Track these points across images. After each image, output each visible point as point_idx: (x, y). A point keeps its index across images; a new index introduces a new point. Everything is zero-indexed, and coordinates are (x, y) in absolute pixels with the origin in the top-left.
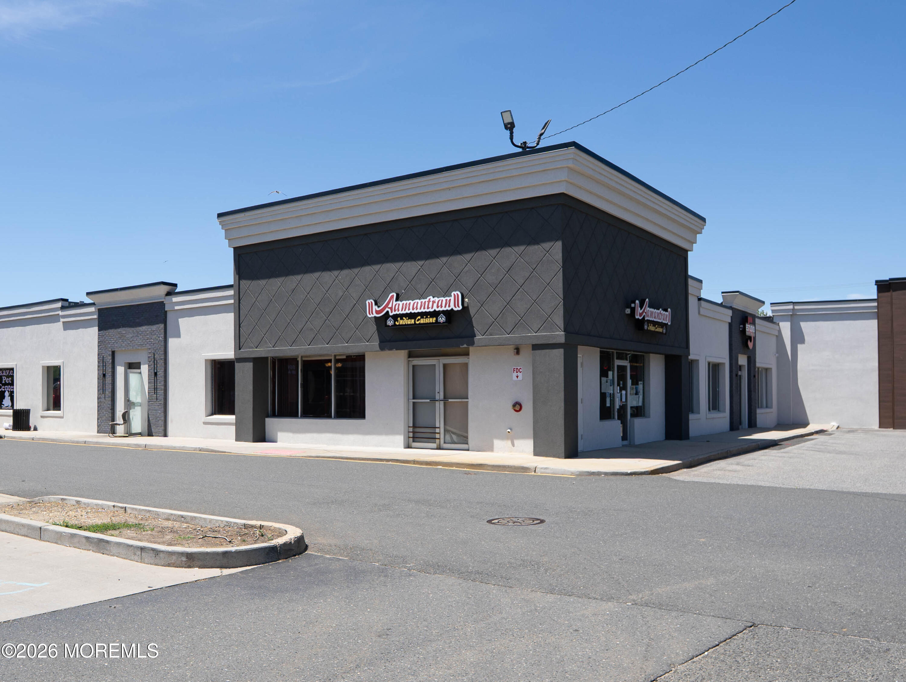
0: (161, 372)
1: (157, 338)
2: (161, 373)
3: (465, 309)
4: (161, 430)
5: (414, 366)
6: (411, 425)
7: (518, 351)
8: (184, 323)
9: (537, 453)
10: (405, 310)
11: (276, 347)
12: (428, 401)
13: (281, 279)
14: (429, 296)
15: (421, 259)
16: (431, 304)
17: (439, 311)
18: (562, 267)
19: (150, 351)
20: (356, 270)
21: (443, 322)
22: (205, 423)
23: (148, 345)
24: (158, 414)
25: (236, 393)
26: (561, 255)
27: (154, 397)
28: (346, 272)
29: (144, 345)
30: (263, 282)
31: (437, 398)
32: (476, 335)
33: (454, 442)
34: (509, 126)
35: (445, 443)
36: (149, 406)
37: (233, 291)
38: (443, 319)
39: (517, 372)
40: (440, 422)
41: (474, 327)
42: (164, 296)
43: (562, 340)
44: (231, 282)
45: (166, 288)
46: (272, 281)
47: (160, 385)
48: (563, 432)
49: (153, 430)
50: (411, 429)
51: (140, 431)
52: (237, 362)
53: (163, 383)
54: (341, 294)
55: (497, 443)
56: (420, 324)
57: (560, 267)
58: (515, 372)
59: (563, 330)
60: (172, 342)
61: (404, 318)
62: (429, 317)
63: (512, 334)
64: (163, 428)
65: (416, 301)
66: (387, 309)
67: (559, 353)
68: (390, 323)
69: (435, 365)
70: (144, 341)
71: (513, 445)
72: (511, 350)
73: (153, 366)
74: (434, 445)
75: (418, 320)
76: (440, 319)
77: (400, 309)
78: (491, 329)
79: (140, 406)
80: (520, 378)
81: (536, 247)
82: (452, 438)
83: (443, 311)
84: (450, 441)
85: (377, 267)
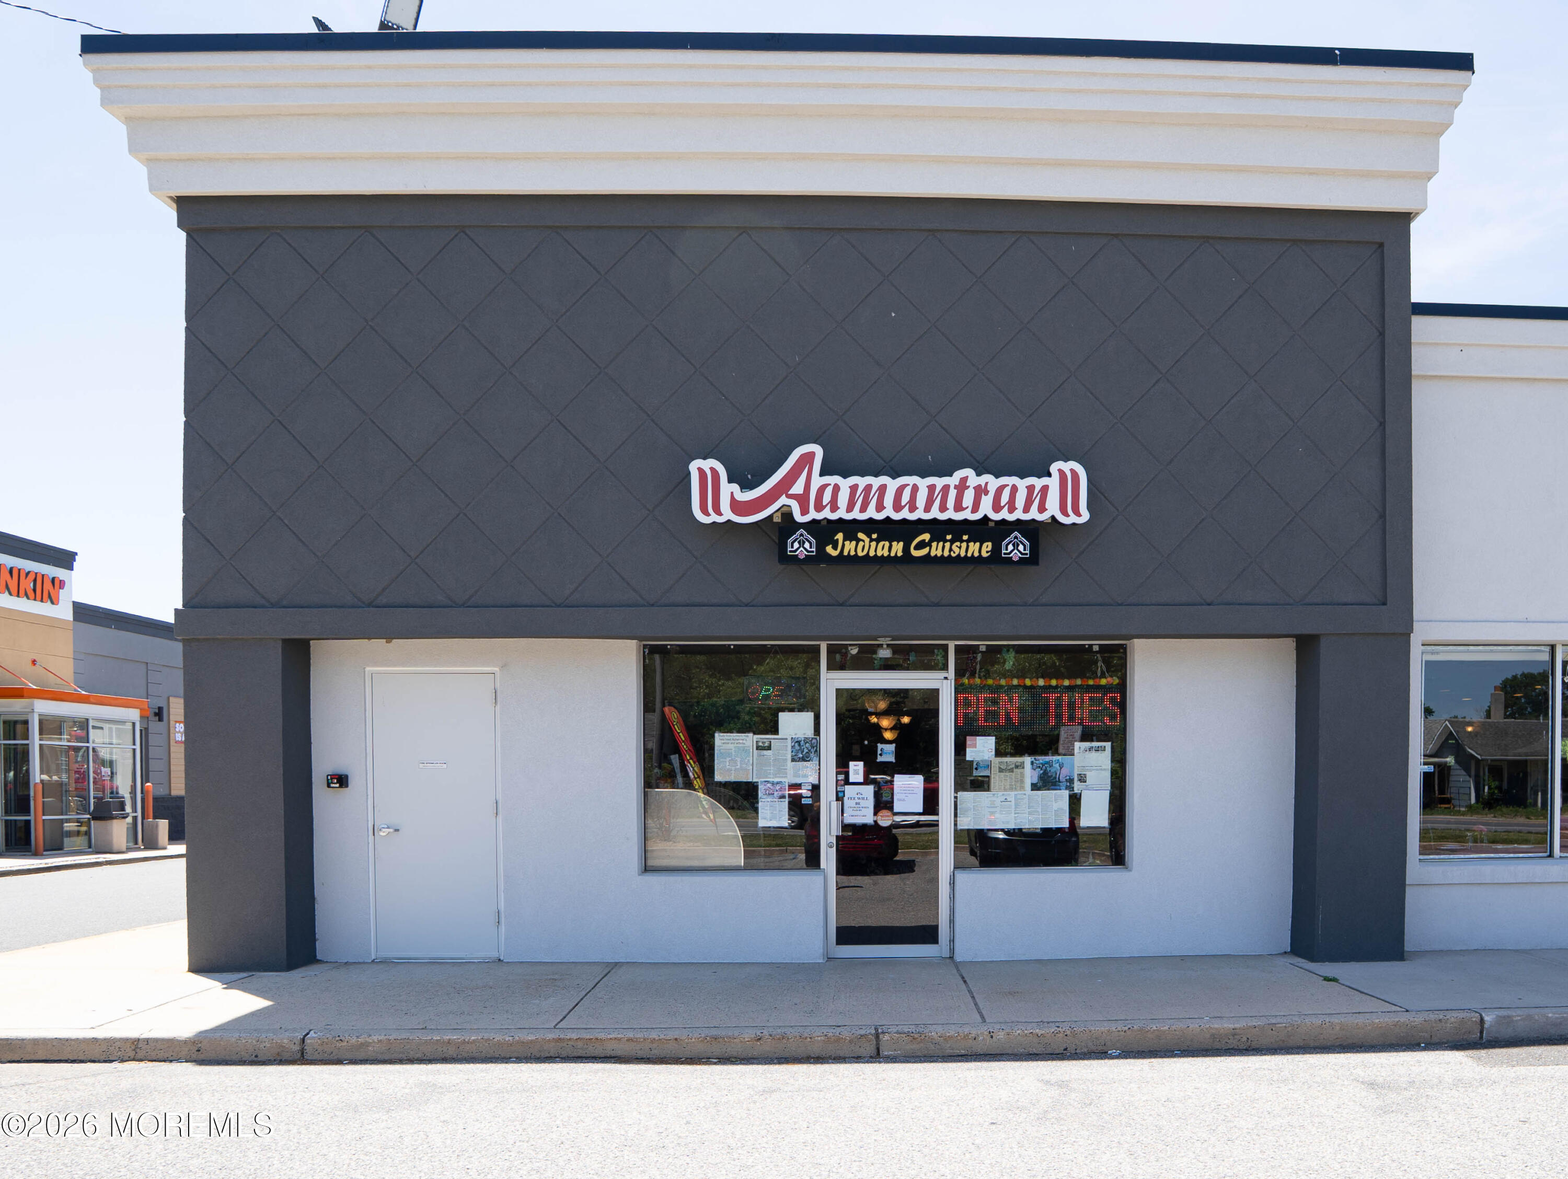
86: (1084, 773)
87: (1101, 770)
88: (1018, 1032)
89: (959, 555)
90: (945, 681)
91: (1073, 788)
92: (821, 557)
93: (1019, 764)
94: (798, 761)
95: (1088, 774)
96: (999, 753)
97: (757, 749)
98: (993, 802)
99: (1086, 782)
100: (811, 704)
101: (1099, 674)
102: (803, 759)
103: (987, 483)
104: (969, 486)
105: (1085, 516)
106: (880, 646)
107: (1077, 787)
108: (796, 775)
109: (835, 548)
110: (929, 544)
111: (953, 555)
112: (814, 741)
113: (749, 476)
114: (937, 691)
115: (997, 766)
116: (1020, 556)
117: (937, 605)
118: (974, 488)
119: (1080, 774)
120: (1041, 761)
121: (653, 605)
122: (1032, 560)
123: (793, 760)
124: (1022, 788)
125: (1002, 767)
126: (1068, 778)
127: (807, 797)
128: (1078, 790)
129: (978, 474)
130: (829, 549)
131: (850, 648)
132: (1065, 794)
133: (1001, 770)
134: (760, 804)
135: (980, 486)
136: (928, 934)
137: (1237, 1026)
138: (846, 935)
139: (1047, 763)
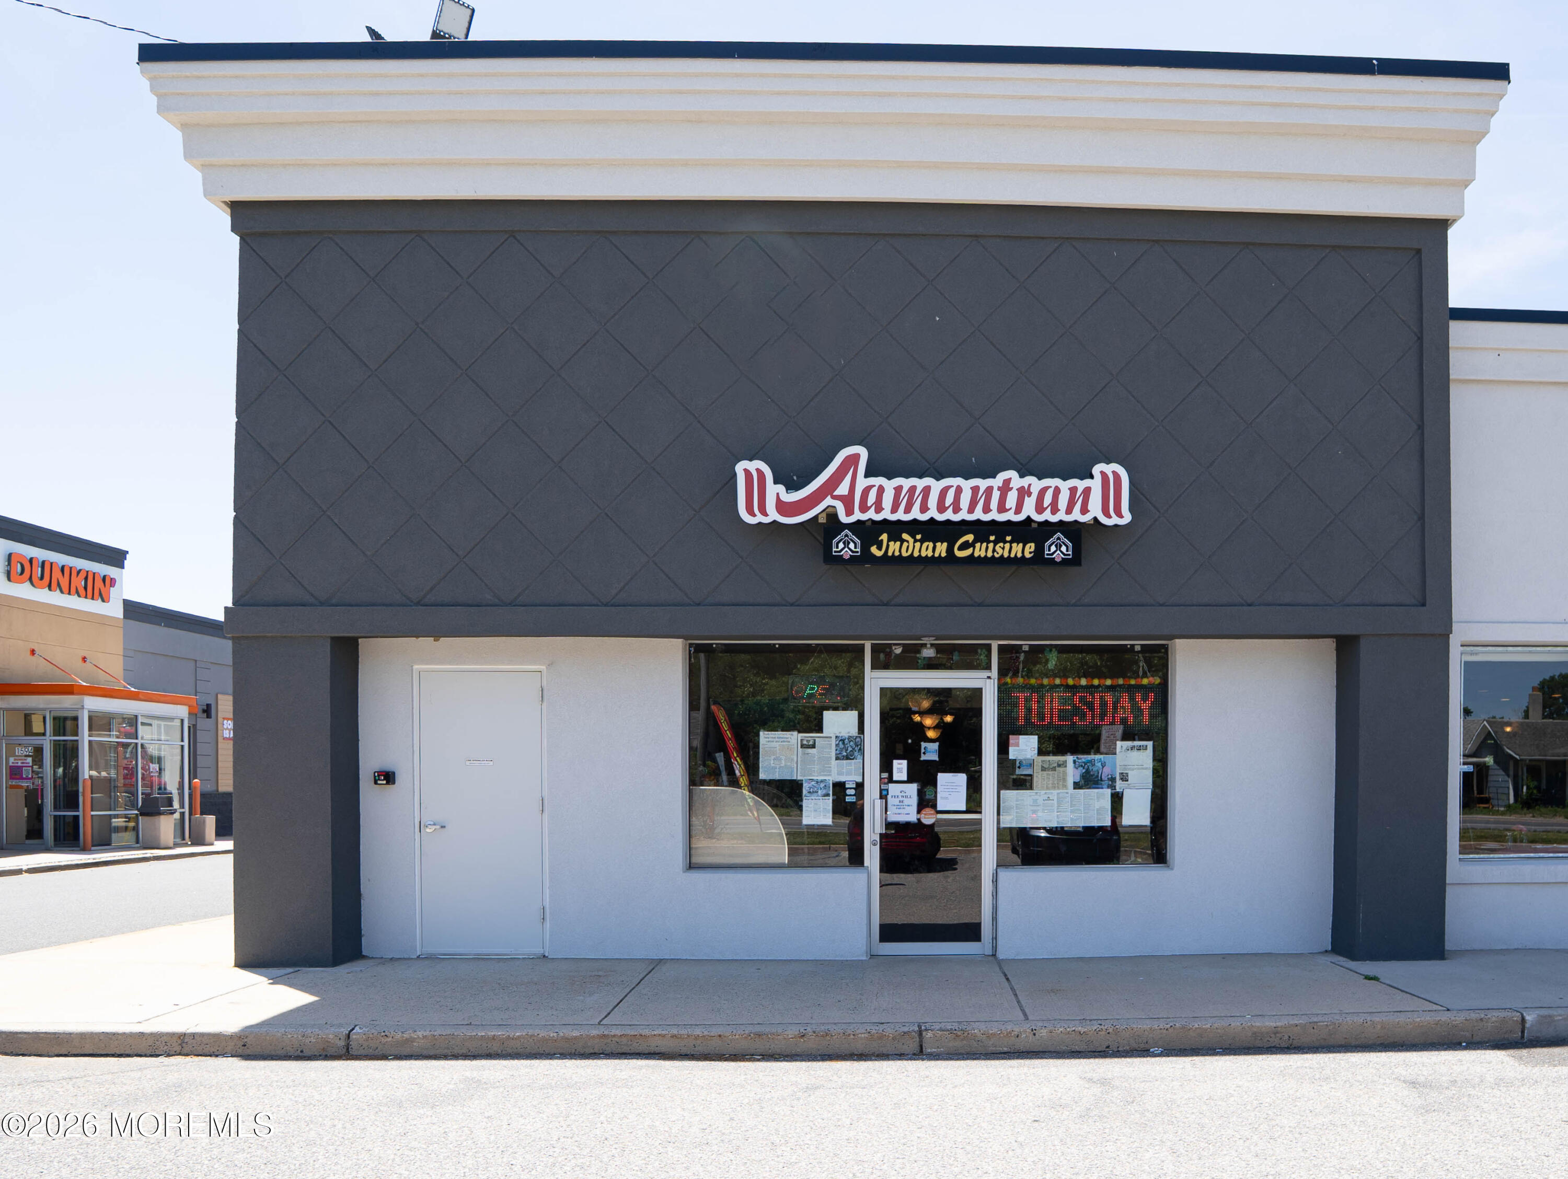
86: (1127, 772)
87: (1143, 769)
88: (1061, 1029)
89: (1002, 555)
90: (988, 680)
91: (1115, 787)
92: (865, 557)
93: (1062, 763)
94: (843, 759)
95: (1131, 774)
96: (1041, 752)
97: (801, 748)
98: (1035, 801)
99: (1128, 781)
100: (855, 703)
101: (1141, 673)
102: (847, 758)
103: (1030, 485)
104: (1012, 488)
105: (1127, 518)
106: (924, 645)
107: (1119, 786)
108: (839, 773)
109: (880, 548)
110: (972, 545)
111: (996, 555)
112: (858, 739)
113: (795, 478)
114: (979, 691)
115: (1040, 764)
116: (1063, 557)
117: (980, 605)
118: (1017, 490)
119: (1122, 773)
120: (1084, 760)
121: (699, 605)
122: (1075, 561)
123: (837, 759)
124: (1065, 786)
125: (1044, 765)
126: (1110, 776)
127: (850, 795)
128: (1120, 789)
129: (1022, 476)
130: (874, 550)
131: (894, 648)
132: (1108, 792)
133: (1043, 769)
134: (804, 801)
135: (1023, 487)
136: (971, 932)
137: (1279, 1024)
138: (890, 933)
139: (1090, 761)
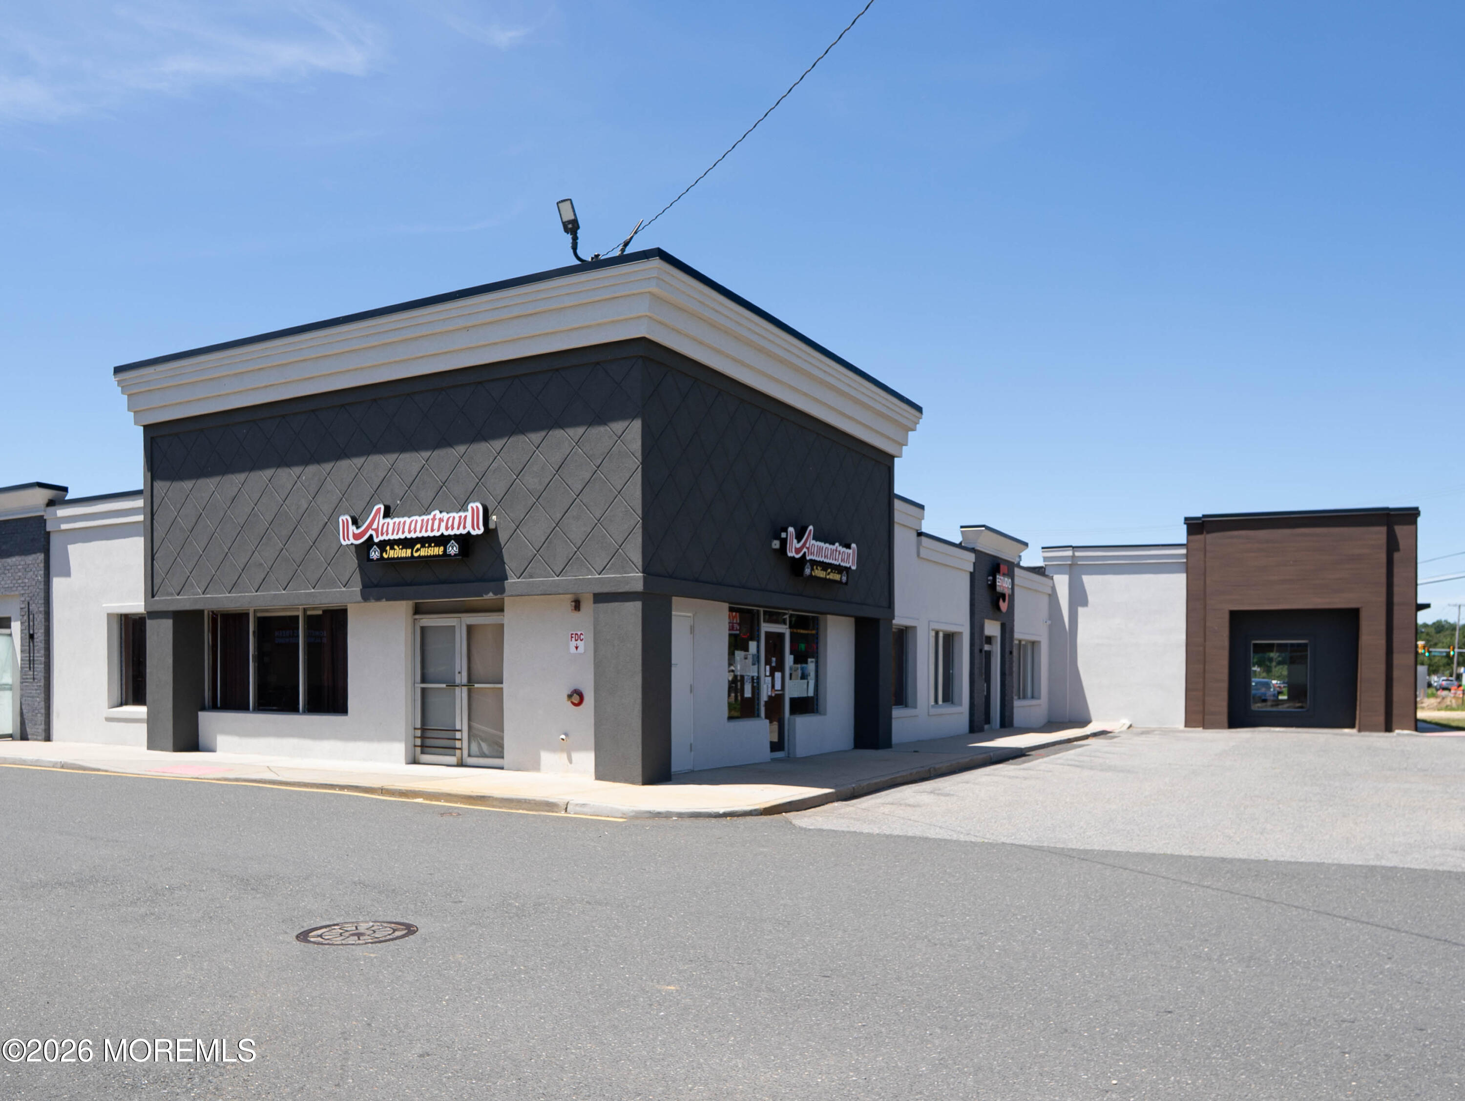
0: (39, 634)
1: (34, 577)
2: (39, 636)
3: (490, 533)
4: (40, 731)
5: (423, 629)
6: (419, 725)
7: (577, 605)
8: (76, 552)
9: (600, 775)
10: (397, 534)
11: (207, 594)
12: (444, 686)
13: (215, 480)
14: (434, 510)
15: (426, 448)
16: (437, 523)
17: (449, 536)
18: (642, 463)
19: (23, 599)
20: (328, 466)
21: (455, 555)
22: (108, 719)
23: (20, 588)
24: (36, 704)
25: (148, 671)
26: (639, 443)
27: (29, 675)
28: (312, 469)
29: (15, 589)
30: (187, 485)
31: (458, 681)
32: (509, 578)
33: (484, 755)
34: (570, 226)
35: (469, 755)
36: (22, 689)
37: (142, 501)
38: (455, 548)
39: (576, 640)
40: (461, 722)
41: (504, 563)
42: (43, 507)
43: (639, 587)
44: (140, 486)
45: (48, 494)
46: (202, 482)
47: (39, 656)
48: (639, 740)
49: (28, 730)
50: (419, 733)
51: (10, 732)
52: (149, 619)
53: (42, 652)
54: (306, 506)
55: (547, 758)
56: (419, 557)
57: (639, 463)
58: (573, 639)
59: (641, 570)
60: (57, 583)
61: (396, 547)
62: (433, 545)
63: (562, 576)
64: (43, 727)
65: (414, 518)
66: (370, 532)
67: (635, 608)
68: (375, 554)
69: (454, 626)
70: (14, 582)
71: (570, 761)
72: (567, 602)
73: (27, 624)
74: (453, 760)
75: (417, 550)
76: (450, 548)
77: (390, 531)
78: (532, 568)
79: (11, 689)
80: (581, 649)
81: (602, 429)
82: (482, 748)
83: (455, 535)
84: (478, 753)
85: (359, 461)
